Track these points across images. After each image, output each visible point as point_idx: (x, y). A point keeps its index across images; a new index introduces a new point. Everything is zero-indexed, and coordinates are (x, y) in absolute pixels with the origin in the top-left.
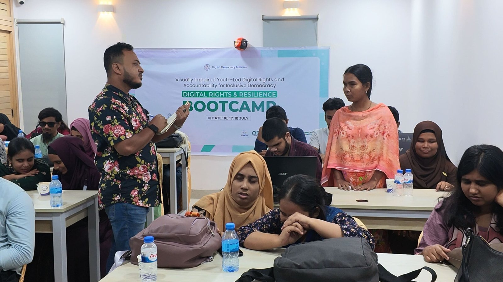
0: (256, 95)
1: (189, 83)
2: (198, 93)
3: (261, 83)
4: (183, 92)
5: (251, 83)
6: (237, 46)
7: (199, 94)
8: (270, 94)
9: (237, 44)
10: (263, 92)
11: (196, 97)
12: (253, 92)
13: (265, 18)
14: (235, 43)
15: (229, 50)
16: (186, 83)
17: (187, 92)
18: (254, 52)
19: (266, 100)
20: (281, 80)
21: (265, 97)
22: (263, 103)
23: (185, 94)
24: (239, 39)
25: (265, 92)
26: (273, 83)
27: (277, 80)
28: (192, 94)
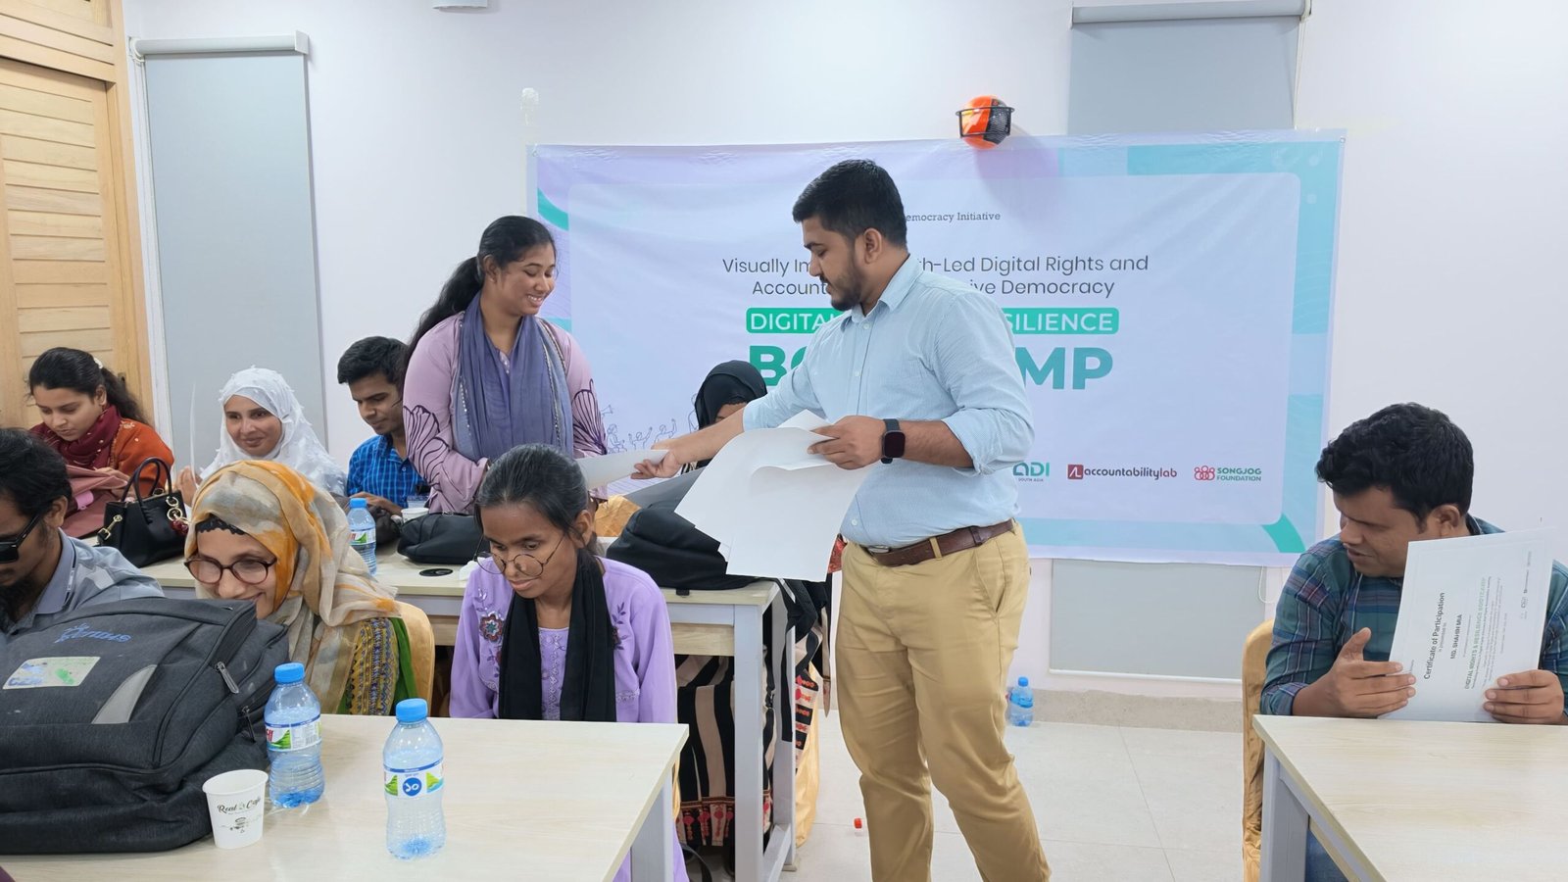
0: (1033, 322)
1: (774, 277)
2: (806, 316)
3: (1057, 276)
4: (750, 311)
5: (1016, 277)
6: (973, 129)
7: (811, 321)
8: (1089, 322)
9: (970, 121)
10: (1061, 311)
11: (800, 330)
12: (1022, 311)
13: (1083, 16)
14: (965, 120)
15: (936, 148)
16: (764, 278)
17: (766, 311)
18: (1035, 155)
19: (1071, 343)
20: (1135, 265)
21: (1069, 330)
22: (1058, 356)
23: (759, 322)
24: (978, 103)
25: (1070, 312)
26: (1106, 275)
27: (1122, 265)
28: (783, 321)
